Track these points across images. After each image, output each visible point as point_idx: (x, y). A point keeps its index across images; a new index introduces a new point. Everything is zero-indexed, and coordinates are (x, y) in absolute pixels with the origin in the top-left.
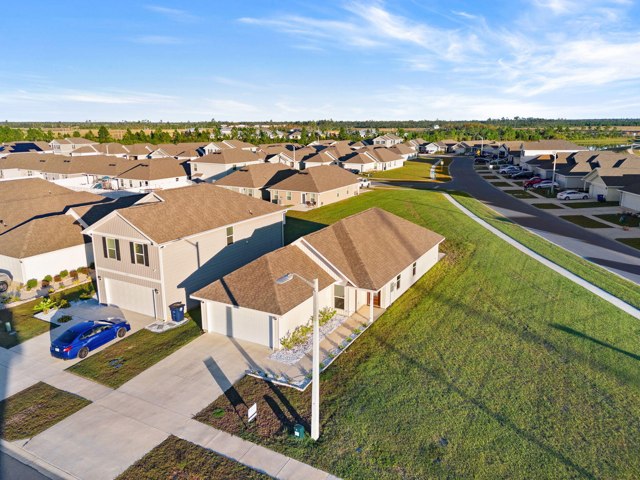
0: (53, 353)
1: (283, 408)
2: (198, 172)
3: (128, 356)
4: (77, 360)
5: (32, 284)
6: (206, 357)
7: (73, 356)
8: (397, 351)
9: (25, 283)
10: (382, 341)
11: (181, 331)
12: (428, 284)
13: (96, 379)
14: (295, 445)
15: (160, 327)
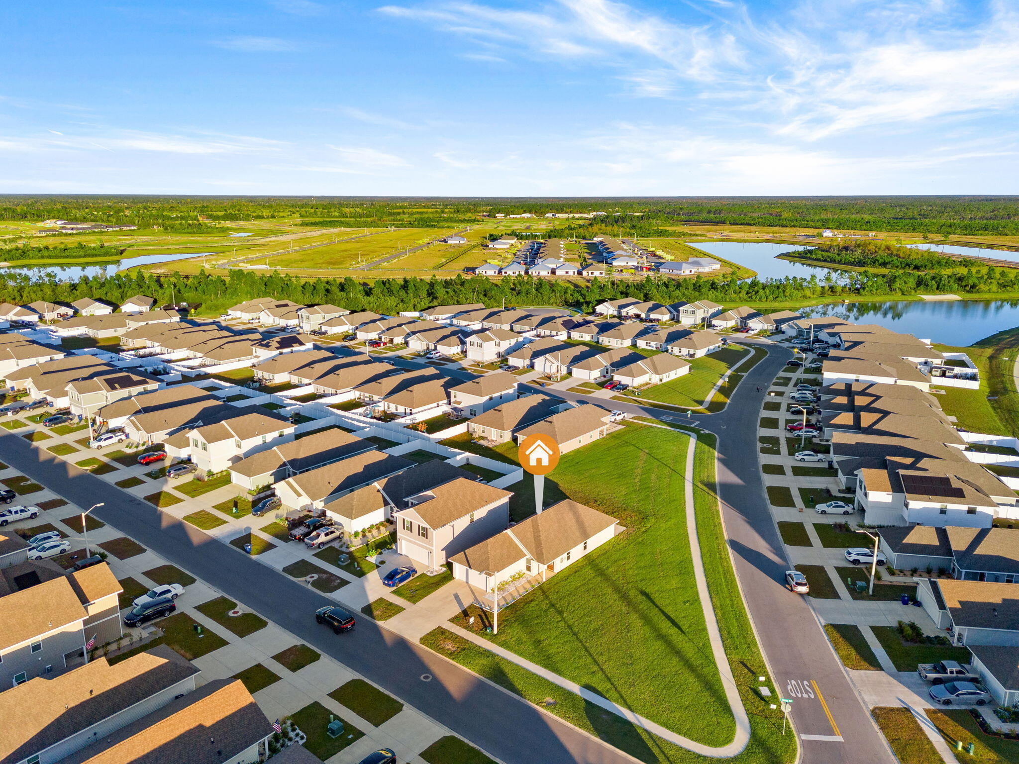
0: (384, 583)
1: (486, 620)
2: (457, 399)
3: (418, 588)
4: (395, 588)
5: (356, 534)
6: (454, 592)
7: (393, 586)
8: (549, 599)
9: (353, 533)
10: (544, 592)
11: (443, 576)
12: (594, 556)
13: (405, 598)
14: (487, 635)
15: (432, 572)
